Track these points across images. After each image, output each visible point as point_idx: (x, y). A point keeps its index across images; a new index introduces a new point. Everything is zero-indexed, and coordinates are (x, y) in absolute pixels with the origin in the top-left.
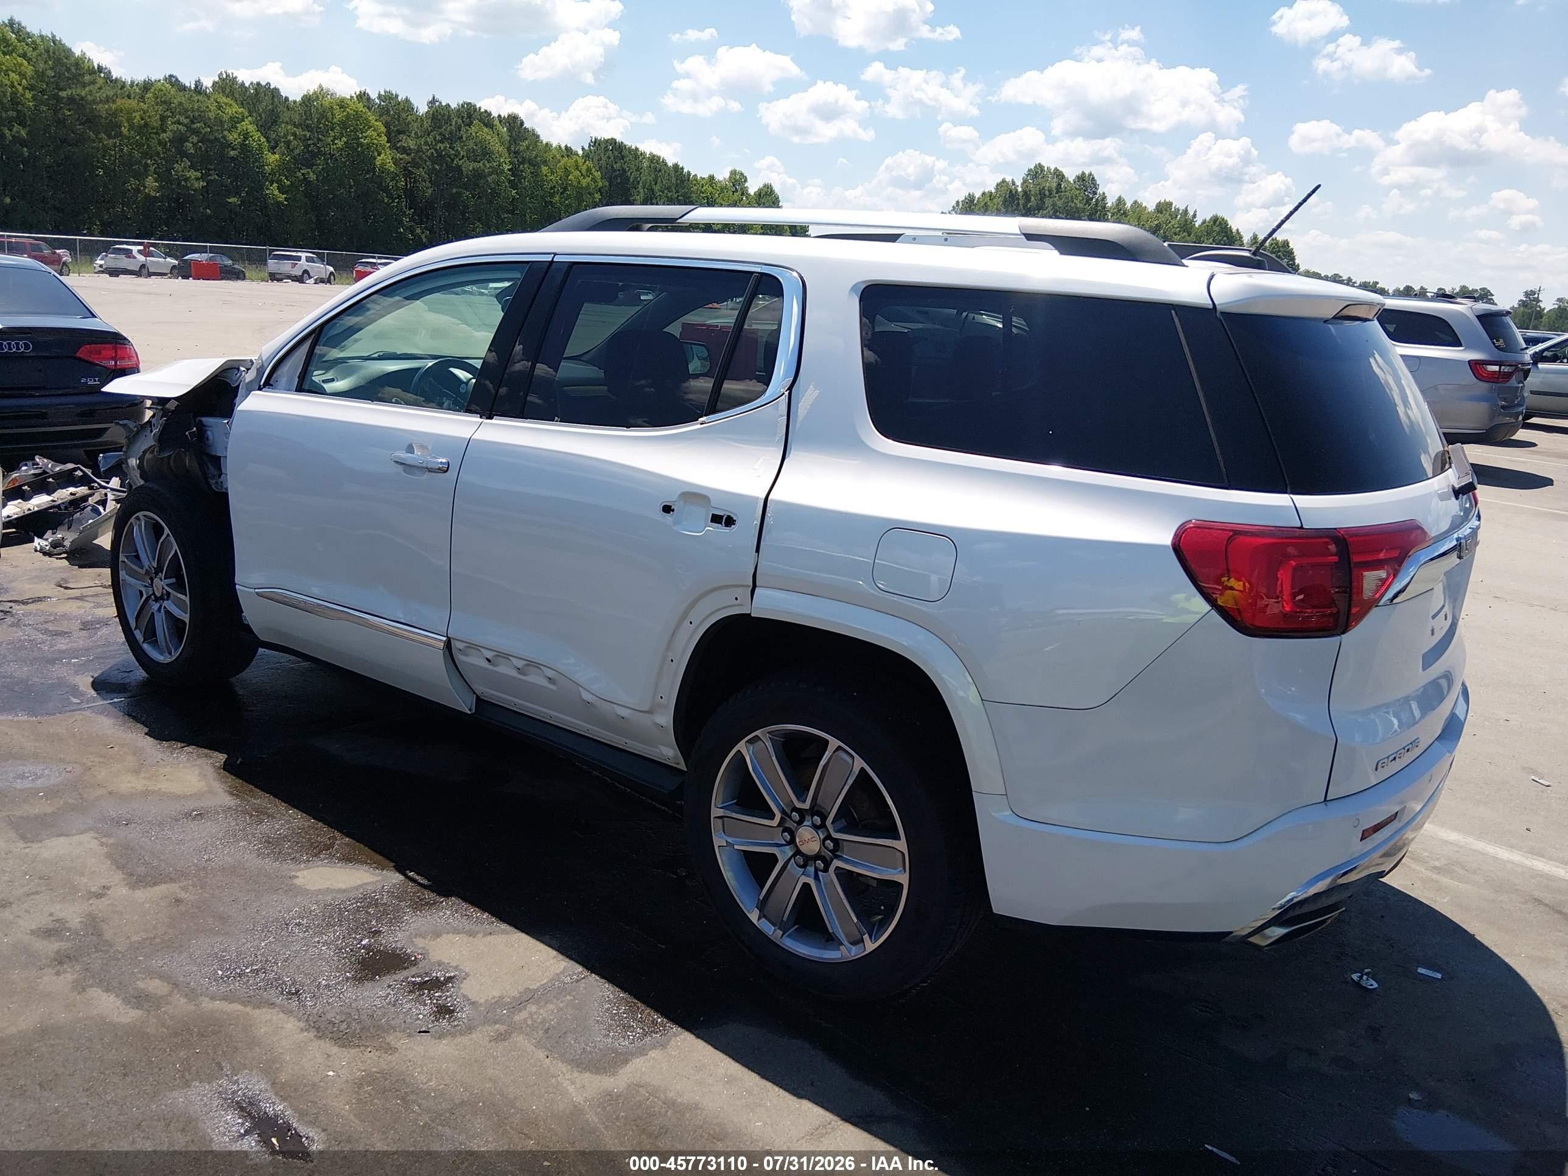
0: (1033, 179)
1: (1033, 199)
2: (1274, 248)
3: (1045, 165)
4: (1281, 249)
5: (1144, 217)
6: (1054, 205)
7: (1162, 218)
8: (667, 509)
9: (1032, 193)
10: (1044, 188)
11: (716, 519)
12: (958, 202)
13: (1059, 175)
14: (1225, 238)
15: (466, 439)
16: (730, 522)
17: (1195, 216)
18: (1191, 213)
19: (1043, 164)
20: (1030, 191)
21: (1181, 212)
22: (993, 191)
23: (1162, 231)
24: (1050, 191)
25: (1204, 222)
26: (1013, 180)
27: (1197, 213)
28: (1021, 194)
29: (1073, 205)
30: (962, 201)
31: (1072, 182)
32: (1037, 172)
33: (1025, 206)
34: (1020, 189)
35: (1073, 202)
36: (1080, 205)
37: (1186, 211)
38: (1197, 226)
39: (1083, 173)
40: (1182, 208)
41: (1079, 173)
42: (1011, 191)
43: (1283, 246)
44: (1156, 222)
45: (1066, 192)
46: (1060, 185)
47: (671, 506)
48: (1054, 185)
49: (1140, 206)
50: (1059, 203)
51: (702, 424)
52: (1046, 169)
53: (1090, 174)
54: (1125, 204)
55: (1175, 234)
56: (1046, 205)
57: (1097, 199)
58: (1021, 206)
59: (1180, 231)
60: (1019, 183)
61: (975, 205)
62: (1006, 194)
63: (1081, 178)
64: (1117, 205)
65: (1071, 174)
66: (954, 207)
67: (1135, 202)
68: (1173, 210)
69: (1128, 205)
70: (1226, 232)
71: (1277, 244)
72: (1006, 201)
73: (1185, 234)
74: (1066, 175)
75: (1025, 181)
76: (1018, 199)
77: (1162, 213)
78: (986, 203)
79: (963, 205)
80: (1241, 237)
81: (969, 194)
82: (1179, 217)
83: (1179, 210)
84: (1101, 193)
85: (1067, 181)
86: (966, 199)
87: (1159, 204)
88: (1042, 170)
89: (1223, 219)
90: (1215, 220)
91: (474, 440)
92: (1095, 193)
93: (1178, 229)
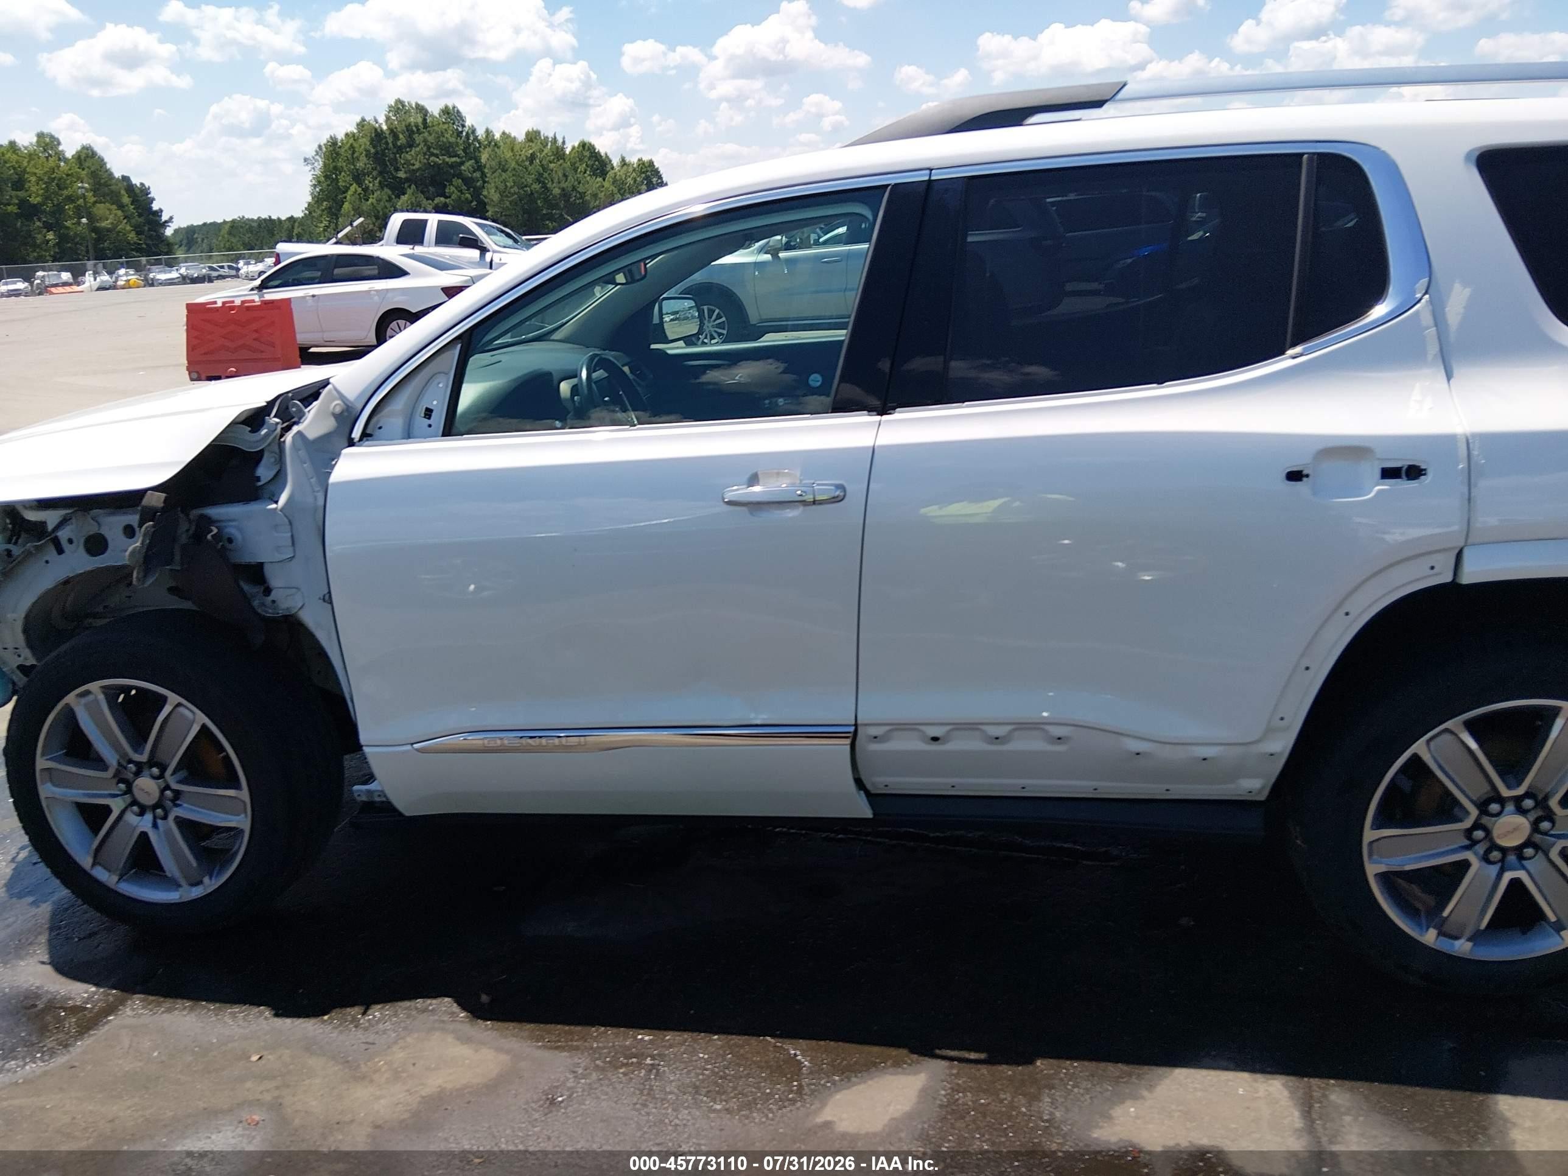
0: (395, 115)
1: (401, 136)
2: (642, 168)
3: (406, 100)
4: (649, 169)
5: (517, 148)
6: (425, 141)
7: (535, 147)
8: (1295, 476)
9: (399, 130)
10: (410, 125)
11: (1389, 473)
12: (320, 147)
13: (421, 110)
14: (597, 163)
15: (867, 448)
16: (1414, 472)
17: (564, 142)
18: (560, 141)
19: (402, 98)
20: (396, 128)
21: (550, 139)
22: (355, 131)
23: (538, 161)
24: (417, 126)
25: (574, 148)
26: (375, 118)
27: (566, 140)
28: (388, 132)
29: (445, 140)
30: (325, 145)
31: (438, 116)
32: (399, 108)
33: (394, 145)
34: (385, 127)
35: (444, 136)
36: (453, 140)
37: (555, 139)
38: (567, 152)
39: (446, 107)
40: (551, 135)
41: (442, 106)
42: (376, 130)
43: (649, 166)
44: (531, 151)
45: (433, 126)
46: (425, 120)
47: (1301, 471)
48: (420, 120)
49: (509, 136)
50: (431, 139)
51: (1294, 358)
52: (407, 104)
53: (454, 107)
54: (493, 136)
55: (551, 162)
56: (417, 142)
57: (467, 133)
58: (391, 145)
59: (554, 159)
60: (382, 119)
61: (340, 147)
62: (371, 133)
63: (446, 111)
64: (487, 137)
65: (434, 109)
66: (316, 151)
67: (504, 133)
68: (543, 138)
69: (497, 136)
70: (596, 157)
71: (643, 164)
72: (373, 141)
73: (561, 161)
74: (430, 110)
75: (388, 118)
76: (386, 138)
77: (532, 142)
78: (351, 145)
79: (326, 148)
80: (610, 161)
81: (331, 137)
82: (550, 144)
83: (547, 138)
84: (470, 125)
85: (432, 116)
86: (328, 142)
87: (528, 134)
88: (403, 106)
89: (590, 144)
90: (584, 145)
91: (880, 447)
92: (463, 126)
93: (552, 157)
